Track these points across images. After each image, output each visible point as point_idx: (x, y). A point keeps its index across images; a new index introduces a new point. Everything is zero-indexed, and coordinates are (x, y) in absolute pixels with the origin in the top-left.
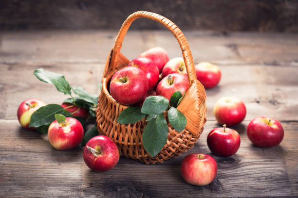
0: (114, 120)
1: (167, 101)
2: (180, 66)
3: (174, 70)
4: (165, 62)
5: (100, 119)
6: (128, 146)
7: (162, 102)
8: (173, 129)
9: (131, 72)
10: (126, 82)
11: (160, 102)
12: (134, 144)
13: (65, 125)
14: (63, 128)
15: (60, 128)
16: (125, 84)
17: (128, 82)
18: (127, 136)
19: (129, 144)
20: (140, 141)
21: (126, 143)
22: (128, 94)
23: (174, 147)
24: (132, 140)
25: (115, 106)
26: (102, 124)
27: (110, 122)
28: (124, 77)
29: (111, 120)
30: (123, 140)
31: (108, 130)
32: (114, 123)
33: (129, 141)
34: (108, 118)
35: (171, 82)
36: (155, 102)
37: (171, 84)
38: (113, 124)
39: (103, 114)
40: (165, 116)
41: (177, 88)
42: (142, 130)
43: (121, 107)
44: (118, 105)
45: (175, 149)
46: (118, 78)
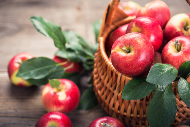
0: (115, 89)
1: (175, 70)
2: (185, 24)
3: (179, 30)
4: (168, 17)
5: (98, 83)
6: (131, 117)
7: (170, 72)
8: (180, 100)
9: (135, 41)
10: (129, 52)
11: (168, 71)
12: (138, 116)
13: (60, 90)
14: (58, 94)
15: (55, 93)
16: (129, 54)
17: (132, 54)
18: (129, 108)
19: (132, 115)
20: (144, 113)
21: (128, 114)
22: (132, 67)
23: (180, 117)
24: (135, 112)
25: (117, 76)
26: (100, 89)
27: (110, 91)
28: (128, 47)
29: (111, 89)
30: (125, 111)
31: (108, 98)
32: (116, 92)
33: (132, 112)
34: (108, 85)
35: (179, 48)
36: (163, 71)
37: (178, 51)
38: (113, 94)
39: (102, 80)
40: (173, 88)
41: (187, 57)
42: (147, 103)
43: (124, 77)
44: (120, 74)
45: (182, 119)
46: (121, 47)
